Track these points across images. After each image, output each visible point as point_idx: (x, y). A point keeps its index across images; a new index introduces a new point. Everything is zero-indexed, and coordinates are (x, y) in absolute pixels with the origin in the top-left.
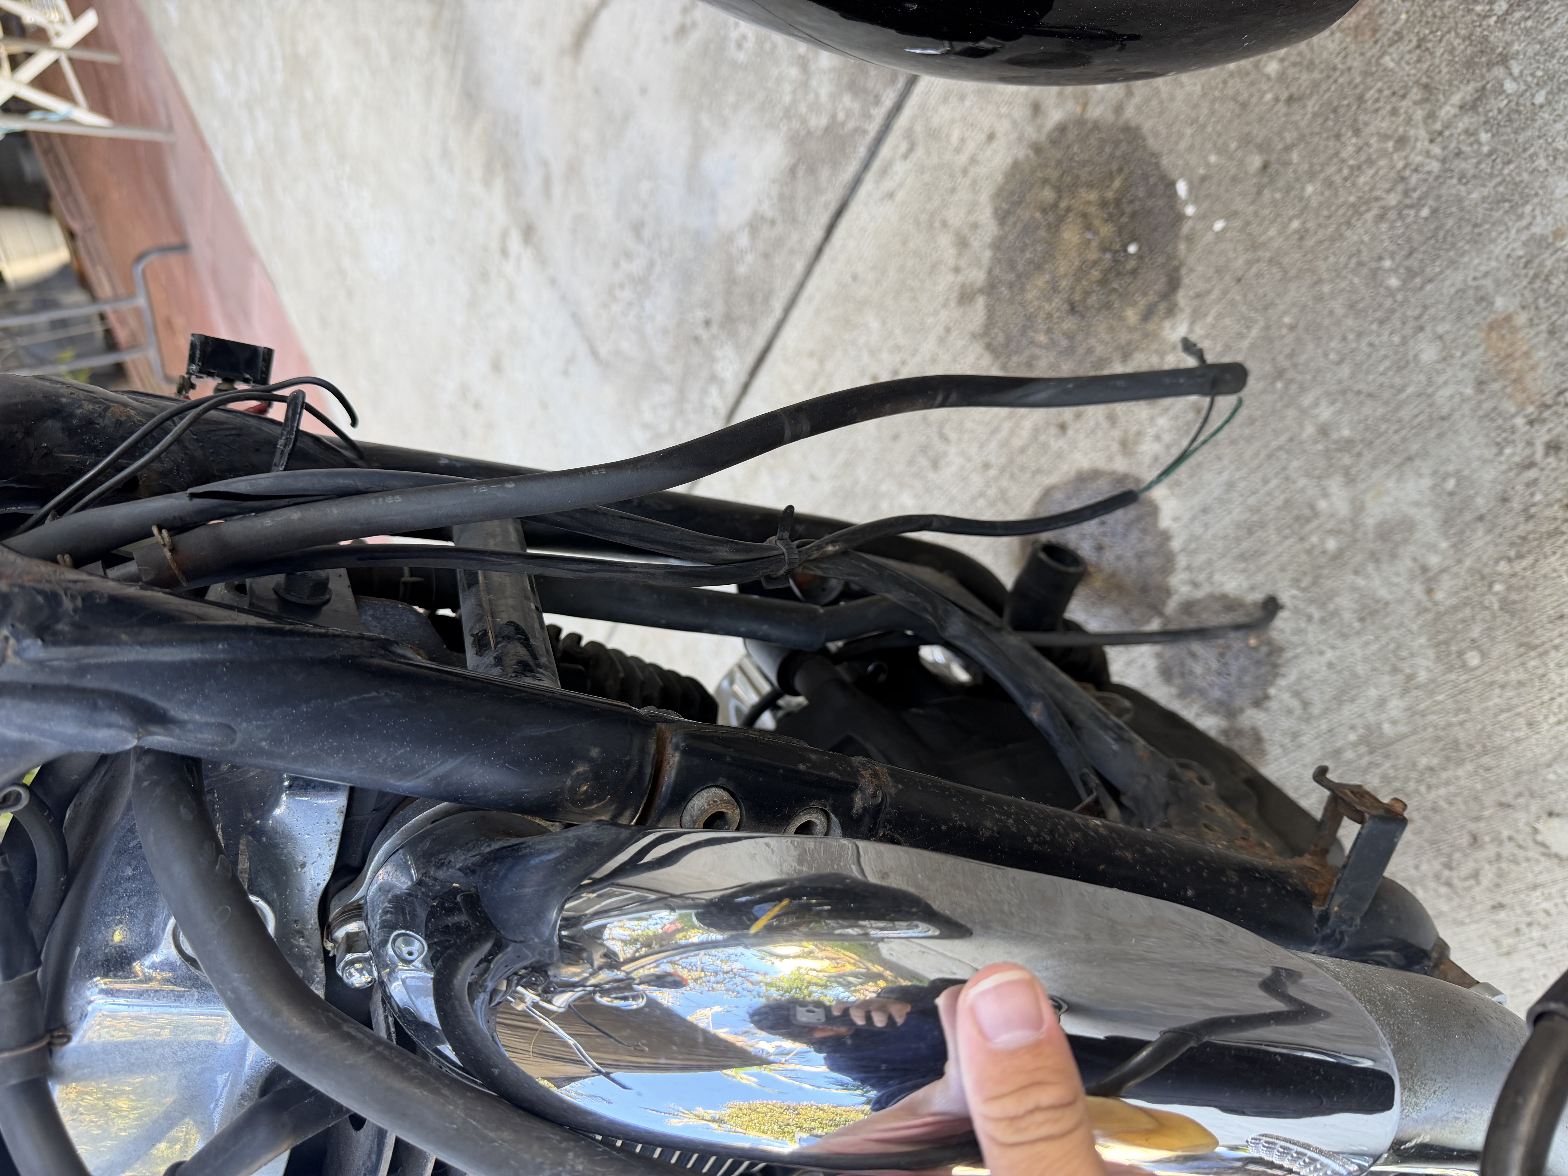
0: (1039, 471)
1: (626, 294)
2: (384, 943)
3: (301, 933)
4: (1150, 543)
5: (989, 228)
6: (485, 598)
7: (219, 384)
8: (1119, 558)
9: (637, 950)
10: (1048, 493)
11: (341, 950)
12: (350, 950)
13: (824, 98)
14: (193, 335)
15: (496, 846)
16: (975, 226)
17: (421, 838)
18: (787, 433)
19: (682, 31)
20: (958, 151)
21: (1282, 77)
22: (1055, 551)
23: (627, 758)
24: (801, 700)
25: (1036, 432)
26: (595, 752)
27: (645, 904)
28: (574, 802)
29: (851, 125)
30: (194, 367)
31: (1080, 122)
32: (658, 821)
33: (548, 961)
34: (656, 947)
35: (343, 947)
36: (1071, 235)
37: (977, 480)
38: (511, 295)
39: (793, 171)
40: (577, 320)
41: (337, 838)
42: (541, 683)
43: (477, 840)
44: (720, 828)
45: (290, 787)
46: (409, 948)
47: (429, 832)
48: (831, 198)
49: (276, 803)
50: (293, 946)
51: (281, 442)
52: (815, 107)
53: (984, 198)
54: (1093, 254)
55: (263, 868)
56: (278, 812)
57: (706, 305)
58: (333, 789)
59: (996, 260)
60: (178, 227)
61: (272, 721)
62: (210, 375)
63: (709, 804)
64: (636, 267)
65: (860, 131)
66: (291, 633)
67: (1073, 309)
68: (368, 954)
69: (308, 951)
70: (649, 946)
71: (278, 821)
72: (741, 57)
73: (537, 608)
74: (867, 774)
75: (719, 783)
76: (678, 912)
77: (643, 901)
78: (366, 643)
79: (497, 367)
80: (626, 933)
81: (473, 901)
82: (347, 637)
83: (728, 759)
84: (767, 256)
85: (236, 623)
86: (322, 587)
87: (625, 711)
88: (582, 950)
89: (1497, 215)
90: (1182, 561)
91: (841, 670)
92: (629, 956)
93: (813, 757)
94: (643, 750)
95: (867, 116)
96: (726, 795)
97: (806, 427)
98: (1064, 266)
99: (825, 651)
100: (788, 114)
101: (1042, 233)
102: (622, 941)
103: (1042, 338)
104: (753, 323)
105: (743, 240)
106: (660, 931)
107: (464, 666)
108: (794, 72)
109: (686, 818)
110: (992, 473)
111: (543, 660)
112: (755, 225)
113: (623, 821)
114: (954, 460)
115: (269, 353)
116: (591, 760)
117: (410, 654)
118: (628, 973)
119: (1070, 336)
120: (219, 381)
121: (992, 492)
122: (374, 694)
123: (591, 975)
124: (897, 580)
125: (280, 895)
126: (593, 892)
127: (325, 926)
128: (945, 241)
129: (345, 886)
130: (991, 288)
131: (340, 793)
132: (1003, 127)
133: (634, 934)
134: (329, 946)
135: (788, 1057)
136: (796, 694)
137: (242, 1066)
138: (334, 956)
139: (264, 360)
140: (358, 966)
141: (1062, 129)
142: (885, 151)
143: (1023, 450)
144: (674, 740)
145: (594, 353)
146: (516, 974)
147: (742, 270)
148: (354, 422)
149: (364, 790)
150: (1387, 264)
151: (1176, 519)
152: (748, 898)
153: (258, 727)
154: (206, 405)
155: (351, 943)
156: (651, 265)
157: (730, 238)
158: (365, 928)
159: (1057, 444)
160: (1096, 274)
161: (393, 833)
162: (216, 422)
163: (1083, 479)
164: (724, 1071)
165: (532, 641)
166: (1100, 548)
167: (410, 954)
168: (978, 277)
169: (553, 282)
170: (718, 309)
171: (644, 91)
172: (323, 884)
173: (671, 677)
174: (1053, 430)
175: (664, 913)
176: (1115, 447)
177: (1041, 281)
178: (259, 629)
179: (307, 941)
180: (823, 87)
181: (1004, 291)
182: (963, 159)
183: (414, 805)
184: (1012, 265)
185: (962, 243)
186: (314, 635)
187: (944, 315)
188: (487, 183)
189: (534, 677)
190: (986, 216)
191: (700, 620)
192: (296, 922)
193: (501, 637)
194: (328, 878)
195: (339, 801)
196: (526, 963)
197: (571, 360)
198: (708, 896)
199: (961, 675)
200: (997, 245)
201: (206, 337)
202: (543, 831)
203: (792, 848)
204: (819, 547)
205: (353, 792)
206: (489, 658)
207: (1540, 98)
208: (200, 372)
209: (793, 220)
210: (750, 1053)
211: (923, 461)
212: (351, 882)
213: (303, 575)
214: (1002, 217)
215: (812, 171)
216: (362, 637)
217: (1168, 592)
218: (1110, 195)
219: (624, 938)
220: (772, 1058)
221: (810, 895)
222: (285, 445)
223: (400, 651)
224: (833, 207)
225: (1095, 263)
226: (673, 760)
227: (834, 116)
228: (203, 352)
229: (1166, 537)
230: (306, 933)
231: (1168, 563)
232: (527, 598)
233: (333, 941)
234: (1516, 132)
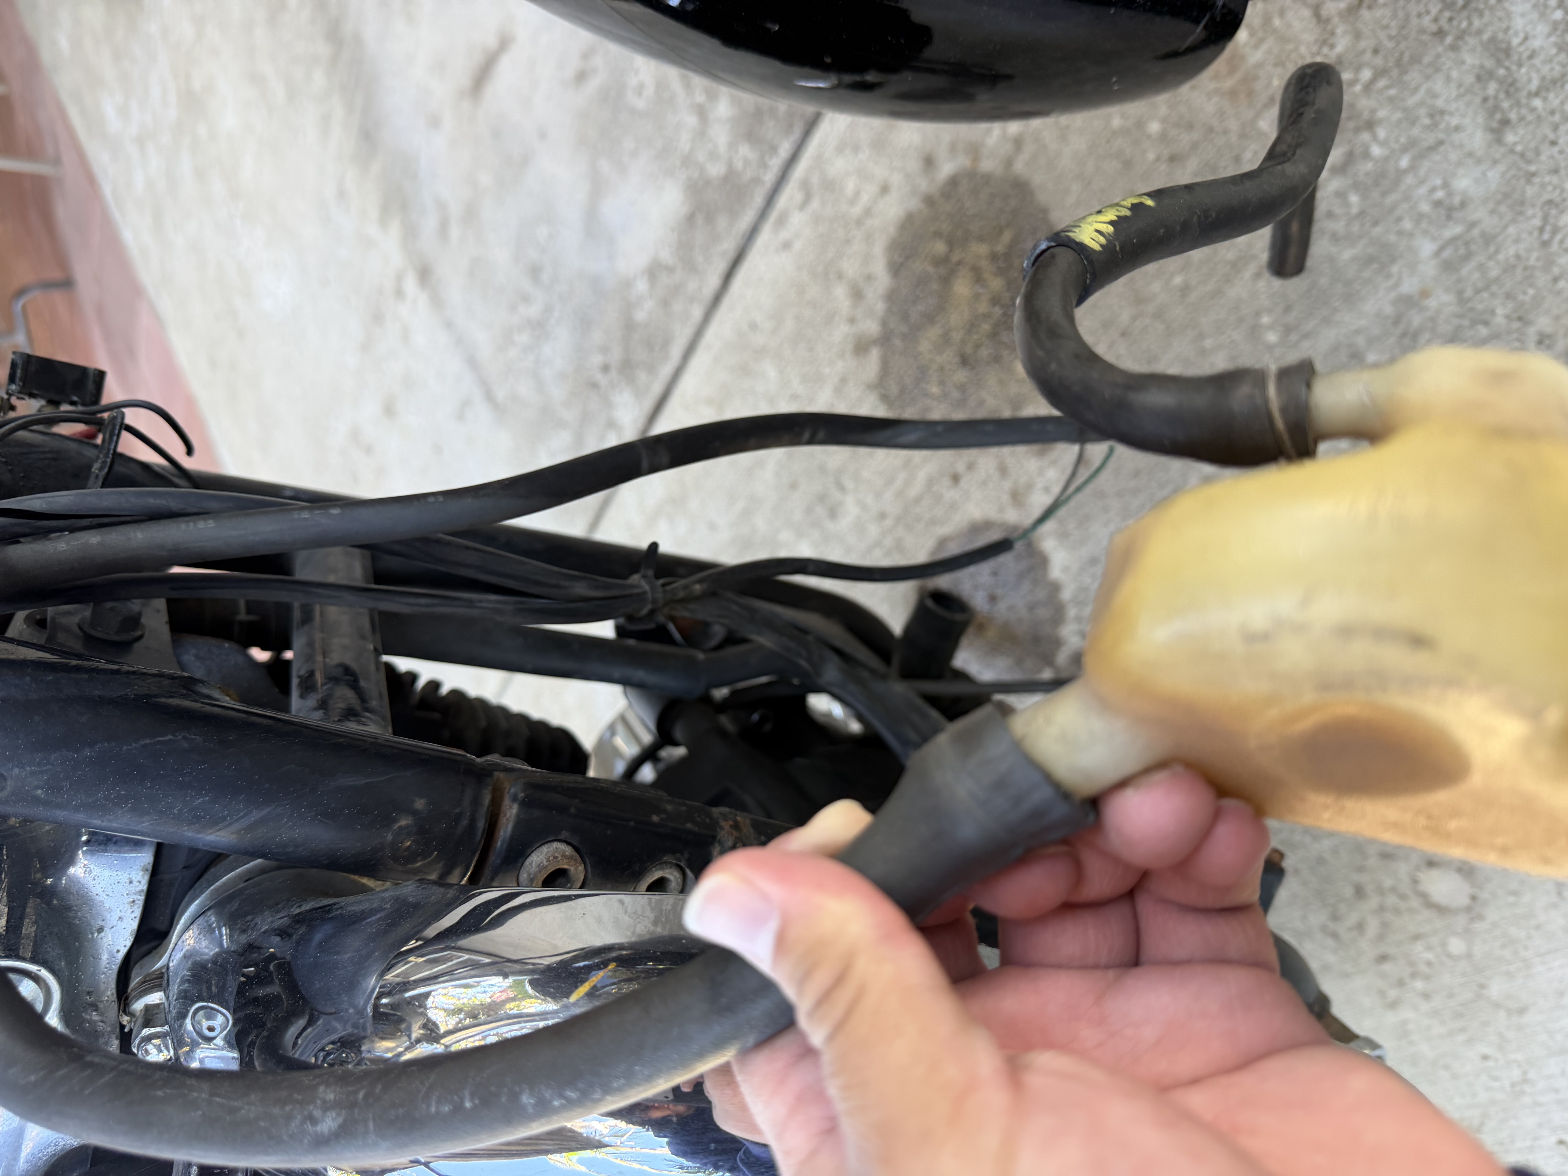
0: (933, 522)
1: (523, 338)
2: (182, 1016)
3: (95, 1007)
4: (1041, 594)
5: (883, 279)
6: (318, 636)
7: (42, 407)
8: (1011, 608)
9: (461, 1021)
10: (942, 542)
11: (138, 1025)
12: (147, 1024)
13: (722, 148)
14: (14, 353)
15: (306, 907)
16: (869, 278)
17: (231, 898)
18: (645, 464)
19: (581, 77)
20: (853, 202)
21: (1163, 137)
22: (941, 598)
23: (457, 811)
24: (680, 751)
25: (930, 482)
26: (420, 804)
27: (478, 969)
28: (395, 859)
29: (749, 174)
30: (13, 387)
31: (972, 174)
32: (492, 879)
33: (363, 1034)
34: (482, 1018)
35: (140, 1021)
36: (962, 288)
37: (873, 530)
38: (406, 335)
39: (690, 219)
40: (473, 363)
41: (141, 899)
42: (366, 728)
43: (288, 900)
44: (563, 887)
45: (88, 842)
46: (211, 1023)
47: (241, 892)
48: (729, 246)
49: (71, 861)
50: (84, 1021)
51: (96, 466)
52: (713, 156)
53: (879, 250)
54: (983, 307)
55: (50, 934)
56: (72, 870)
57: (604, 350)
58: (137, 845)
59: (889, 311)
60: (62, 261)
61: (49, 767)
62: (32, 395)
63: (548, 860)
64: (533, 311)
65: (757, 181)
66: (77, 669)
67: (965, 361)
68: (167, 1028)
69: (101, 1026)
70: (475, 1017)
71: (73, 880)
72: (640, 104)
73: (376, 650)
74: (726, 825)
75: (562, 837)
76: (511, 980)
77: (476, 965)
78: (166, 682)
79: (389, 410)
80: (453, 1001)
81: (286, 969)
82: (144, 674)
83: (573, 810)
84: (665, 303)
85: (12, 657)
86: (133, 622)
87: (459, 758)
88: (401, 1020)
89: (1367, 274)
90: (1072, 612)
91: (725, 721)
92: (451, 1027)
93: (669, 807)
94: (476, 802)
95: (763, 165)
96: (568, 850)
97: (665, 460)
98: (957, 318)
99: (706, 699)
100: (687, 161)
101: (935, 286)
102: (445, 1010)
103: (935, 390)
104: (651, 369)
105: (642, 286)
106: (489, 1000)
107: (286, 709)
108: (692, 120)
109: (524, 876)
110: (889, 522)
111: (374, 703)
112: (654, 271)
113: (453, 879)
114: (851, 510)
115: (100, 375)
116: (414, 813)
117: (216, 694)
118: (446, 1047)
119: (962, 388)
120: (43, 402)
121: (888, 542)
122: (170, 737)
123: (407, 1049)
124: (770, 625)
125: (69, 963)
126: (422, 956)
127: (123, 996)
128: (840, 292)
129: (149, 952)
130: (885, 339)
131: (146, 848)
132: (896, 179)
133: (459, 1003)
134: (125, 1019)
135: (623, 1139)
136: (676, 744)
137: (16, 1159)
138: (131, 1030)
139: (95, 382)
140: (157, 1042)
141: (953, 182)
142: (783, 201)
143: (918, 500)
144: (513, 790)
145: (489, 397)
146: (323, 1049)
147: (640, 316)
148: (190, 451)
149: (174, 847)
150: (1265, 320)
151: (1066, 569)
152: (587, 963)
153: (33, 773)
154: (13, 425)
155: (150, 1016)
156: (548, 310)
157: (627, 284)
158: (164, 1000)
159: (951, 494)
160: (986, 327)
161: (202, 892)
162: (30, 445)
163: (976, 528)
164: (549, 1156)
165: (362, 683)
166: (993, 599)
167: (211, 1029)
168: (872, 327)
169: (449, 325)
170: (616, 355)
171: (543, 135)
172: (124, 951)
173: (541, 727)
174: (946, 482)
175: (497, 980)
176: (1005, 498)
177: (933, 333)
178: (38, 665)
179: (102, 1014)
180: (721, 136)
181: (897, 342)
182: (857, 211)
183: (227, 861)
184: (905, 317)
185: (857, 295)
186: (104, 671)
187: (840, 365)
188: (383, 222)
189: (359, 722)
190: (879, 268)
191: (570, 665)
192: (89, 993)
193: (332, 679)
194: (129, 944)
195: (146, 857)
196: (334, 1037)
197: (465, 404)
198: (546, 962)
199: (855, 727)
200: (891, 297)
201: (29, 356)
202: (365, 890)
203: (648, 908)
204: (686, 587)
205: (159, 849)
206: (312, 701)
207: (1404, 162)
208: (20, 392)
209: (691, 267)
210: (580, 1134)
211: (820, 511)
212: (156, 948)
213: (112, 609)
214: (896, 269)
215: (710, 219)
216: (161, 675)
217: (1057, 643)
218: (1000, 248)
219: (446, 1006)
220: (606, 1140)
221: (657, 960)
222: (101, 469)
223: (205, 691)
224: (731, 255)
225: (986, 316)
226: (511, 812)
227: (730, 165)
228: (25, 370)
229: (1055, 588)
230: (101, 1006)
231: (1058, 614)
232: (363, 637)
233: (131, 1015)
234: (1384, 194)
